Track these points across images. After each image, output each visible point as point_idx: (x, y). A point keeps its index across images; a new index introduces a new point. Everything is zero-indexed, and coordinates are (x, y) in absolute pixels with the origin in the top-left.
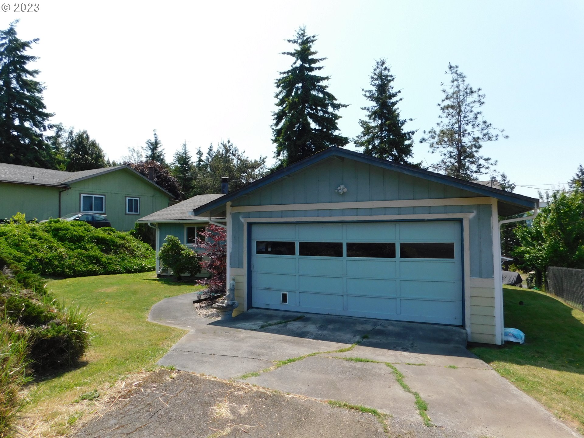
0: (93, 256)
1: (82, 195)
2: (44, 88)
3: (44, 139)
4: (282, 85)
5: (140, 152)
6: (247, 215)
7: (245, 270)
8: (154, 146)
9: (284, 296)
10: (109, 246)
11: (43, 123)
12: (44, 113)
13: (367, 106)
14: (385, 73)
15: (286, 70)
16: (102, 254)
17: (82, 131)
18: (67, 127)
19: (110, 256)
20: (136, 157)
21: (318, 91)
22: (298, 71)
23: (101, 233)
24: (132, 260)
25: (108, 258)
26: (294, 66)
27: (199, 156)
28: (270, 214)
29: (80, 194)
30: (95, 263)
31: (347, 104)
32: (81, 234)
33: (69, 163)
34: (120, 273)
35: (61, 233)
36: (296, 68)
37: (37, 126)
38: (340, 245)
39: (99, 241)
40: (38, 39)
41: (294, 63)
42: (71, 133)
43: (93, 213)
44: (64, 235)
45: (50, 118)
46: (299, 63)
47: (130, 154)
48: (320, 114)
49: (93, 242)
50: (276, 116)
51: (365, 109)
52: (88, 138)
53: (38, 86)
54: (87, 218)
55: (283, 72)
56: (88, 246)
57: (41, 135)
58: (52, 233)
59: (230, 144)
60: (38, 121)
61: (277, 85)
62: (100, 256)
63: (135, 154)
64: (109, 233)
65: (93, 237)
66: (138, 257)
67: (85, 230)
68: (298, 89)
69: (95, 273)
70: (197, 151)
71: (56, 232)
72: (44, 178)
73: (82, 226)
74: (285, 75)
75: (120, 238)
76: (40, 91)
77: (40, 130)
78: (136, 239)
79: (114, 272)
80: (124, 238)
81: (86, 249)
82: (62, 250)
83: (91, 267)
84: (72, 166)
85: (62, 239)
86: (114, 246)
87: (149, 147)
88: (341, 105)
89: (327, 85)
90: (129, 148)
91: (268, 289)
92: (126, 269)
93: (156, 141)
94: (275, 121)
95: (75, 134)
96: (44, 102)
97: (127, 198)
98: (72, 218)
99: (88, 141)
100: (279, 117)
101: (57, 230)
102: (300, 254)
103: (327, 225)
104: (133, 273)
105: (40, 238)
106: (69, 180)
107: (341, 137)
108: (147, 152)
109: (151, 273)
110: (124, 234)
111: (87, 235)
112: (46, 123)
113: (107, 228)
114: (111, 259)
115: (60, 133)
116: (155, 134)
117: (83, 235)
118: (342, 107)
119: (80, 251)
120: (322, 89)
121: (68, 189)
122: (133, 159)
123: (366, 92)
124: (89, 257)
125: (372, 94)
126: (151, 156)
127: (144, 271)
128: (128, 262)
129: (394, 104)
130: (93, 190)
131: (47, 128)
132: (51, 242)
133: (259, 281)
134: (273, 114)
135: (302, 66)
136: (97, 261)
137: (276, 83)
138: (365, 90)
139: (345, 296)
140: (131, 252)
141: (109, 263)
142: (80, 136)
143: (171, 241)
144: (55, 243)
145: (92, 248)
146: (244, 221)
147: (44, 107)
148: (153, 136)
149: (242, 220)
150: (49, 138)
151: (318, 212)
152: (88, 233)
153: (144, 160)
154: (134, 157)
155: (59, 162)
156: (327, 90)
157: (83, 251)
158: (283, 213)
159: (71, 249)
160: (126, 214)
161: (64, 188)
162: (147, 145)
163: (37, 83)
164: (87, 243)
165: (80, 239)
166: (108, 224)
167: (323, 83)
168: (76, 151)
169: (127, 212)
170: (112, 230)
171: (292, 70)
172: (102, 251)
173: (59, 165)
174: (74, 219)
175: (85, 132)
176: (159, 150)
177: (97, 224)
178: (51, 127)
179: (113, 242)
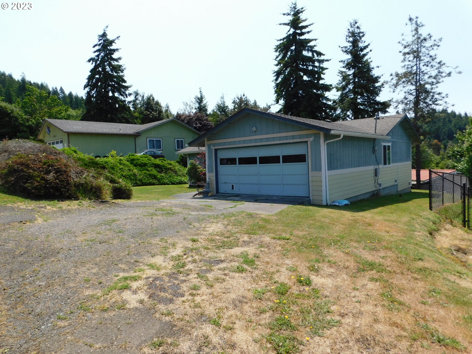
0: (152, 175)
1: (148, 139)
2: (125, 69)
3: (127, 103)
4: (279, 50)
5: (191, 105)
6: (214, 145)
7: (214, 174)
8: (200, 100)
9: (233, 186)
10: (162, 169)
11: (125, 93)
12: (125, 86)
13: (343, 59)
14: (357, 31)
15: (282, 38)
16: (158, 173)
17: (149, 95)
18: (141, 92)
19: (163, 175)
20: (189, 109)
21: (308, 50)
22: (291, 37)
23: (158, 161)
24: (175, 177)
25: (161, 176)
26: (289, 33)
27: (234, 105)
28: (224, 144)
29: (147, 138)
30: (154, 179)
31: (329, 59)
32: (146, 162)
33: (143, 118)
34: (168, 184)
35: (135, 162)
36: (290, 35)
37: (122, 95)
38: (256, 158)
39: (156, 166)
40: (119, 37)
41: (289, 31)
42: (143, 97)
43: (155, 150)
44: (137, 163)
45: (129, 89)
46: (292, 30)
47: (184, 107)
48: (310, 68)
49: (152, 167)
50: (275, 74)
51: (342, 61)
52: (153, 99)
53: (122, 68)
54: (151, 153)
55: (280, 39)
56: (149, 169)
57: (125, 101)
58: (130, 162)
59: (245, 97)
60: (122, 92)
61: (275, 50)
62: (156, 174)
63: (188, 107)
64: (162, 162)
65: (153, 164)
66: (180, 176)
67: (148, 159)
68: (292, 51)
69: (154, 184)
70: (232, 101)
71: (132, 161)
72: (126, 130)
73: (146, 157)
74: (282, 42)
75: (169, 164)
76: (122, 71)
77: (124, 97)
78: (179, 165)
79: (164, 184)
80: (171, 164)
81: (148, 171)
82: (135, 171)
83: (151, 180)
84: (144, 121)
85: (135, 165)
86: (165, 169)
87: (197, 101)
88: (325, 60)
89: (315, 44)
90: (184, 102)
91: (225, 183)
92: (171, 182)
93: (201, 96)
94: (275, 78)
95: (145, 98)
96: (125, 78)
97: (176, 140)
98: (142, 154)
99: (154, 102)
100: (278, 74)
101: (133, 160)
102: (239, 164)
103: (250, 148)
104: (176, 184)
105: (124, 165)
106: (140, 130)
107: (326, 85)
108: (195, 105)
109: (186, 185)
110: (172, 162)
111: (149, 163)
112: (127, 92)
113: (161, 158)
114: (163, 176)
115: (137, 97)
116: (200, 91)
117: (147, 162)
118: (325, 61)
119: (145, 171)
120: (311, 49)
121: (139, 136)
122: (187, 111)
123: (342, 48)
124: (150, 175)
125: (347, 49)
126: (198, 108)
127: (182, 184)
128: (173, 178)
129: (365, 55)
130: (154, 136)
131: (128, 96)
132: (130, 167)
133: (222, 179)
134: (273, 72)
135: (294, 33)
136: (155, 177)
137: (275, 48)
138: (341, 46)
139: (259, 185)
140: (176, 172)
141: (162, 179)
142: (149, 99)
143: (192, 163)
144: (132, 167)
145: (152, 170)
146: (213, 148)
147: (125, 82)
148: (199, 93)
149: (212, 147)
150: (129, 102)
151: (245, 141)
152: (150, 162)
153: (194, 111)
154: (188, 109)
155: (136, 118)
156: (315, 49)
157: (147, 172)
158: (230, 143)
159: (140, 171)
160: (176, 150)
161: (136, 135)
162: (195, 100)
163: (120, 66)
164: (149, 167)
165: (144, 165)
166: (163, 157)
167: (311, 44)
168: (147, 109)
169: (176, 149)
170: (164, 160)
171: (287, 37)
172: (158, 171)
173: (137, 120)
174: (143, 154)
175: (151, 96)
176: (204, 102)
177: (155, 156)
178: (130, 94)
179: (164, 166)
